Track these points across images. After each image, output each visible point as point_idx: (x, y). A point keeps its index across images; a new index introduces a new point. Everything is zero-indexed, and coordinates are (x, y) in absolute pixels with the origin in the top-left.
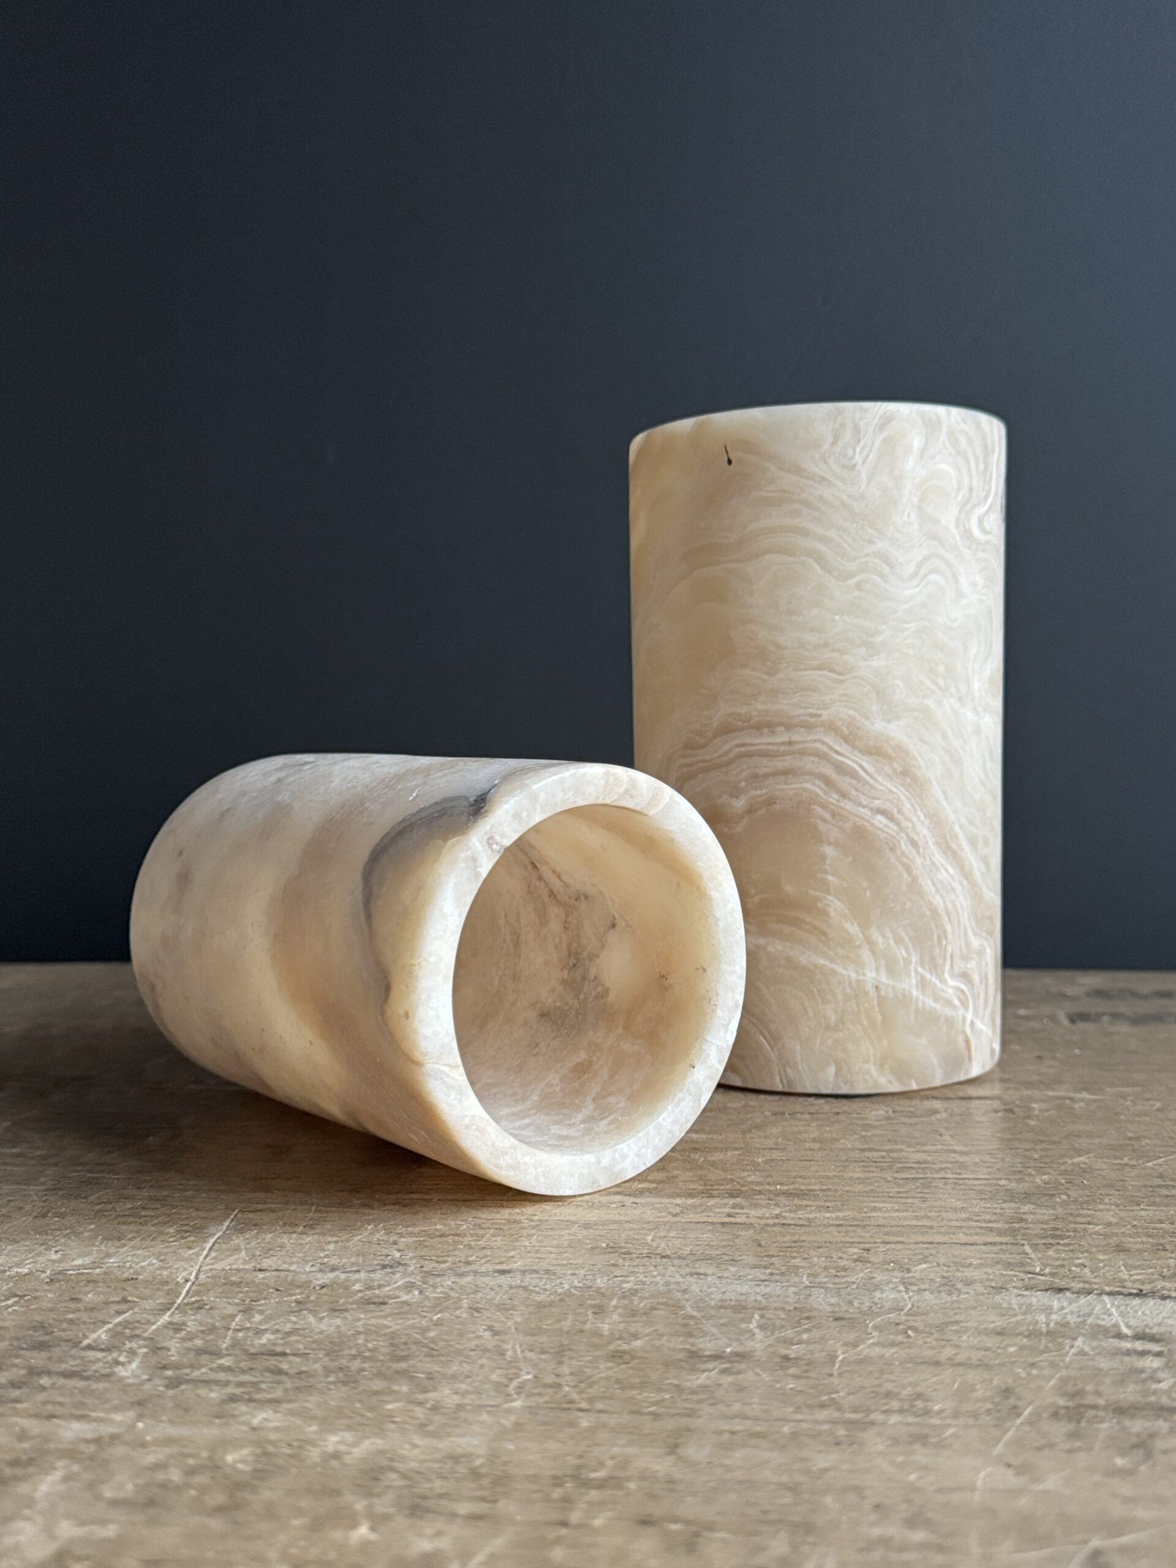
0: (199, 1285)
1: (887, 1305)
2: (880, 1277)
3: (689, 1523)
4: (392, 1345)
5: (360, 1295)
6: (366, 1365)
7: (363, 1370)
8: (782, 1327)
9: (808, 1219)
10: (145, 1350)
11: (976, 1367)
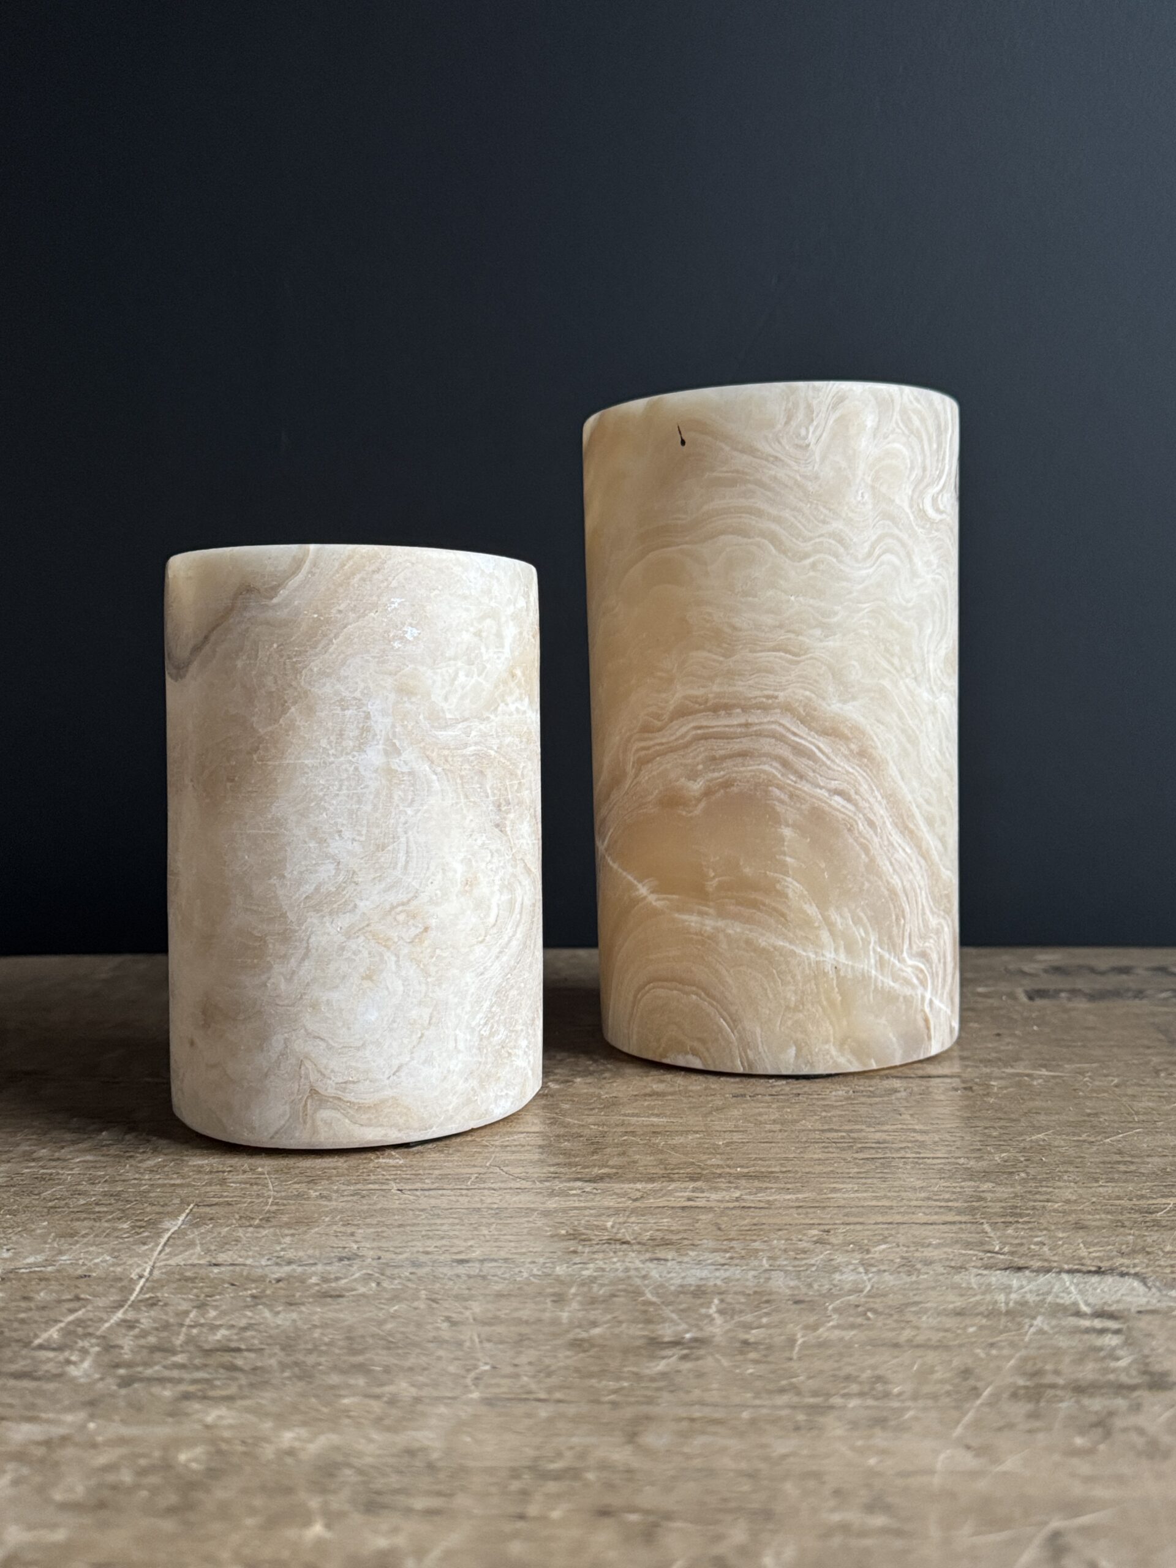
0: (154, 1281)
1: (847, 1287)
2: (840, 1259)
3: (646, 1512)
4: (348, 1338)
5: (317, 1288)
6: (322, 1360)
7: (320, 1364)
8: (741, 1312)
9: (768, 1202)
10: (97, 1349)
11: (936, 1348)
